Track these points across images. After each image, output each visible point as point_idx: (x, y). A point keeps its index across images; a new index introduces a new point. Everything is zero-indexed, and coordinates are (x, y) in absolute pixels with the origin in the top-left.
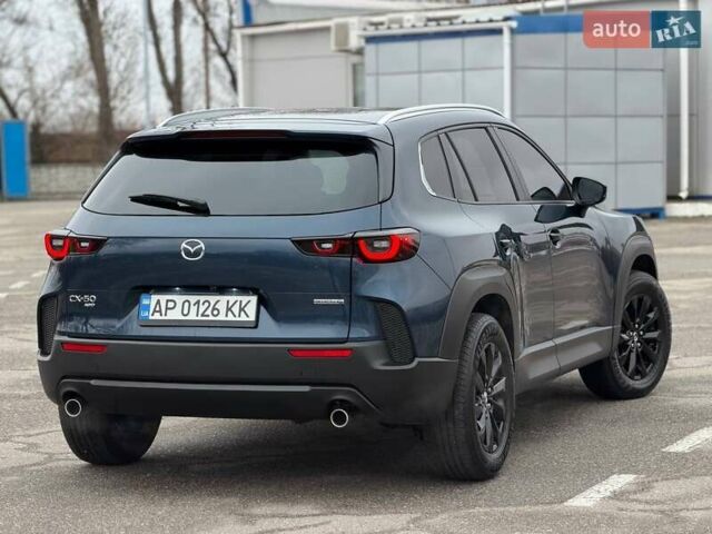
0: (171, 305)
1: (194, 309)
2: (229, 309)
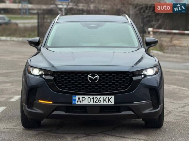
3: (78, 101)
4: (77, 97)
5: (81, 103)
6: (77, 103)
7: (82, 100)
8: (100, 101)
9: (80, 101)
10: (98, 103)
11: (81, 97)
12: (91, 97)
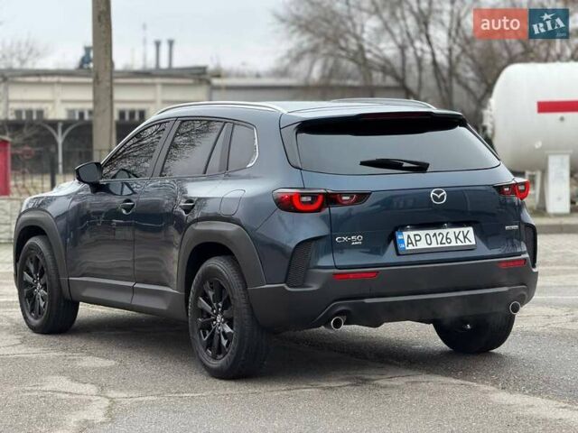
0: (418, 238)
1: (434, 239)
2: (457, 238)
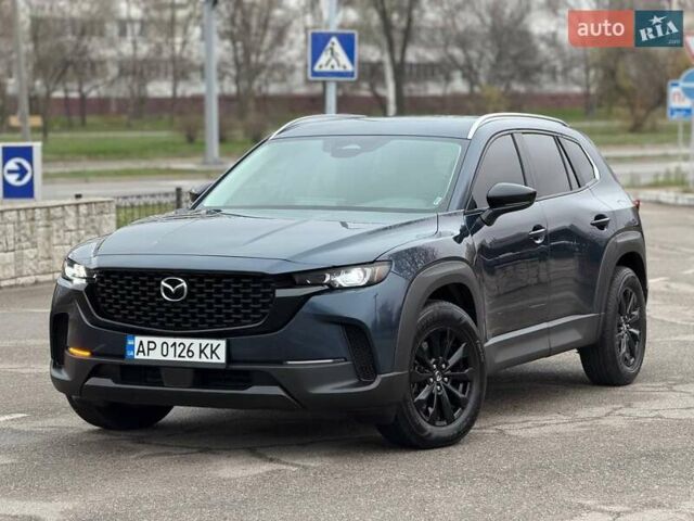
3: (139, 351)
4: (138, 339)
5: (146, 357)
6: (136, 357)
7: (149, 349)
8: (190, 354)
9: (143, 351)
10: (187, 359)
11: (145, 340)
12: (170, 341)
